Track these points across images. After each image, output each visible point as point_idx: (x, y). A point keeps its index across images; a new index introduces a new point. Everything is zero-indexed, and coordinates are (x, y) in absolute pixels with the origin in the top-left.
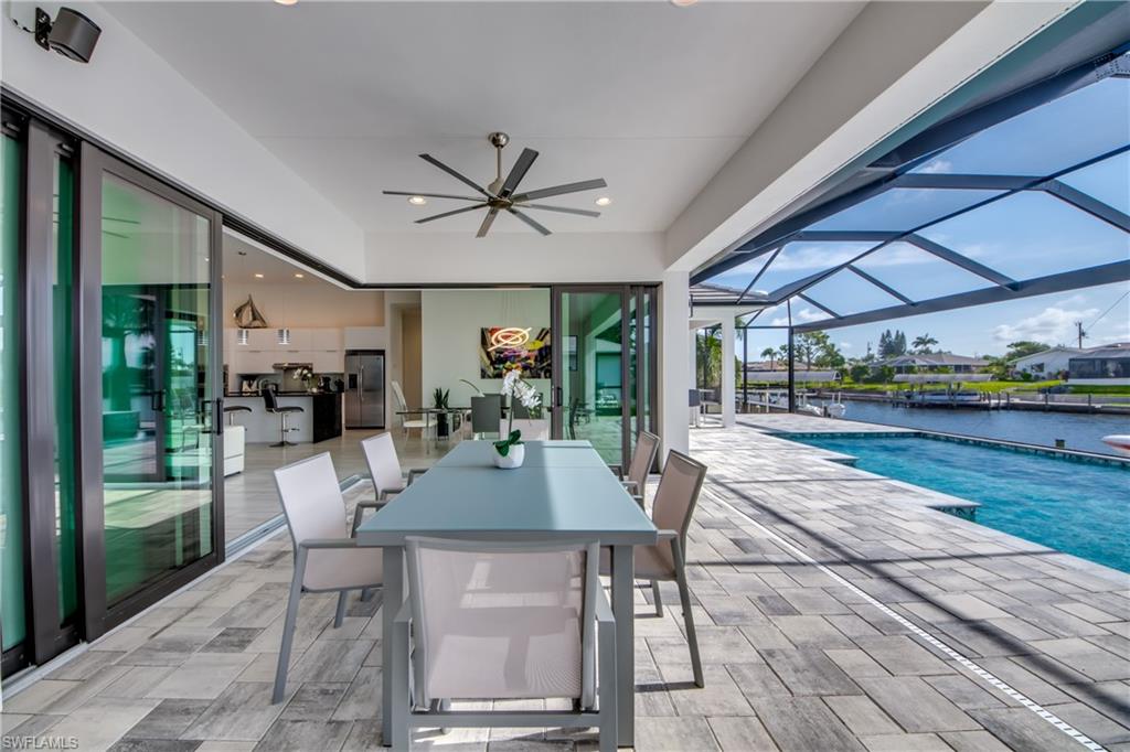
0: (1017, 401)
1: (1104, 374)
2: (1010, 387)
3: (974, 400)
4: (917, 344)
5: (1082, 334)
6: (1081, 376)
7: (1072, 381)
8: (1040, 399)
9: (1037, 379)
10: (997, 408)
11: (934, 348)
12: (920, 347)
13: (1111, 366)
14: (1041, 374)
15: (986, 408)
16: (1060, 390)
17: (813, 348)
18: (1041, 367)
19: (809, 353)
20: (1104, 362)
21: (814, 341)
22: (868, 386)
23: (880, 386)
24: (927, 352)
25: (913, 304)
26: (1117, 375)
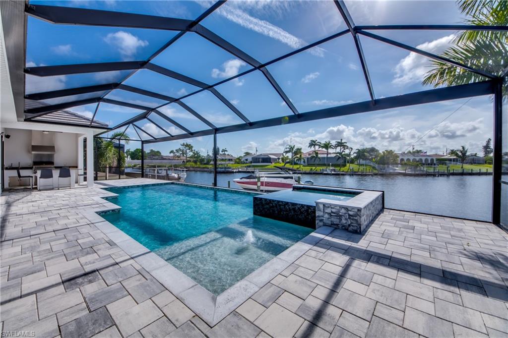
0: (240, 170)
1: (259, 162)
2: (239, 166)
3: (230, 170)
4: (222, 151)
5: (257, 151)
6: (254, 163)
7: (252, 164)
8: (245, 170)
9: (246, 163)
10: (236, 172)
11: (226, 153)
12: (223, 153)
13: (260, 160)
14: (247, 162)
15: (233, 172)
16: (249, 167)
17: (188, 151)
18: (247, 160)
19: (186, 153)
20: (259, 158)
21: (188, 148)
22: (204, 166)
23: (208, 166)
24: (225, 154)
25: (173, 136)
26: (262, 162)
